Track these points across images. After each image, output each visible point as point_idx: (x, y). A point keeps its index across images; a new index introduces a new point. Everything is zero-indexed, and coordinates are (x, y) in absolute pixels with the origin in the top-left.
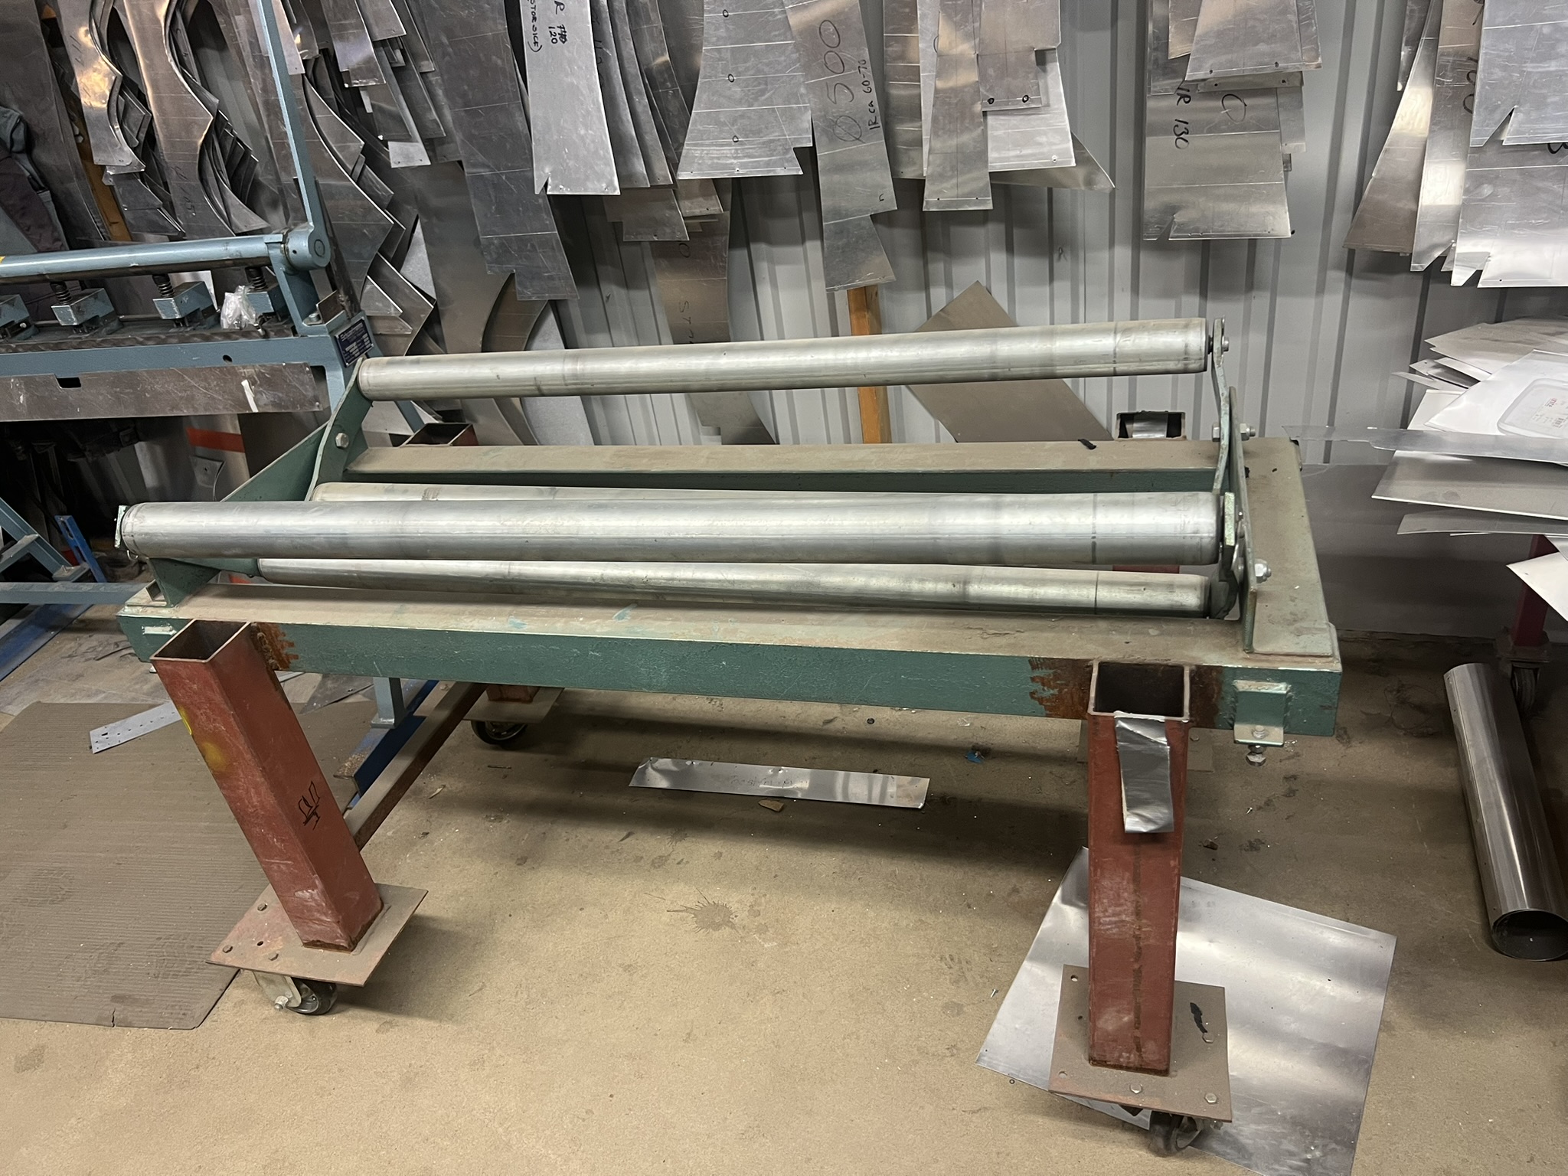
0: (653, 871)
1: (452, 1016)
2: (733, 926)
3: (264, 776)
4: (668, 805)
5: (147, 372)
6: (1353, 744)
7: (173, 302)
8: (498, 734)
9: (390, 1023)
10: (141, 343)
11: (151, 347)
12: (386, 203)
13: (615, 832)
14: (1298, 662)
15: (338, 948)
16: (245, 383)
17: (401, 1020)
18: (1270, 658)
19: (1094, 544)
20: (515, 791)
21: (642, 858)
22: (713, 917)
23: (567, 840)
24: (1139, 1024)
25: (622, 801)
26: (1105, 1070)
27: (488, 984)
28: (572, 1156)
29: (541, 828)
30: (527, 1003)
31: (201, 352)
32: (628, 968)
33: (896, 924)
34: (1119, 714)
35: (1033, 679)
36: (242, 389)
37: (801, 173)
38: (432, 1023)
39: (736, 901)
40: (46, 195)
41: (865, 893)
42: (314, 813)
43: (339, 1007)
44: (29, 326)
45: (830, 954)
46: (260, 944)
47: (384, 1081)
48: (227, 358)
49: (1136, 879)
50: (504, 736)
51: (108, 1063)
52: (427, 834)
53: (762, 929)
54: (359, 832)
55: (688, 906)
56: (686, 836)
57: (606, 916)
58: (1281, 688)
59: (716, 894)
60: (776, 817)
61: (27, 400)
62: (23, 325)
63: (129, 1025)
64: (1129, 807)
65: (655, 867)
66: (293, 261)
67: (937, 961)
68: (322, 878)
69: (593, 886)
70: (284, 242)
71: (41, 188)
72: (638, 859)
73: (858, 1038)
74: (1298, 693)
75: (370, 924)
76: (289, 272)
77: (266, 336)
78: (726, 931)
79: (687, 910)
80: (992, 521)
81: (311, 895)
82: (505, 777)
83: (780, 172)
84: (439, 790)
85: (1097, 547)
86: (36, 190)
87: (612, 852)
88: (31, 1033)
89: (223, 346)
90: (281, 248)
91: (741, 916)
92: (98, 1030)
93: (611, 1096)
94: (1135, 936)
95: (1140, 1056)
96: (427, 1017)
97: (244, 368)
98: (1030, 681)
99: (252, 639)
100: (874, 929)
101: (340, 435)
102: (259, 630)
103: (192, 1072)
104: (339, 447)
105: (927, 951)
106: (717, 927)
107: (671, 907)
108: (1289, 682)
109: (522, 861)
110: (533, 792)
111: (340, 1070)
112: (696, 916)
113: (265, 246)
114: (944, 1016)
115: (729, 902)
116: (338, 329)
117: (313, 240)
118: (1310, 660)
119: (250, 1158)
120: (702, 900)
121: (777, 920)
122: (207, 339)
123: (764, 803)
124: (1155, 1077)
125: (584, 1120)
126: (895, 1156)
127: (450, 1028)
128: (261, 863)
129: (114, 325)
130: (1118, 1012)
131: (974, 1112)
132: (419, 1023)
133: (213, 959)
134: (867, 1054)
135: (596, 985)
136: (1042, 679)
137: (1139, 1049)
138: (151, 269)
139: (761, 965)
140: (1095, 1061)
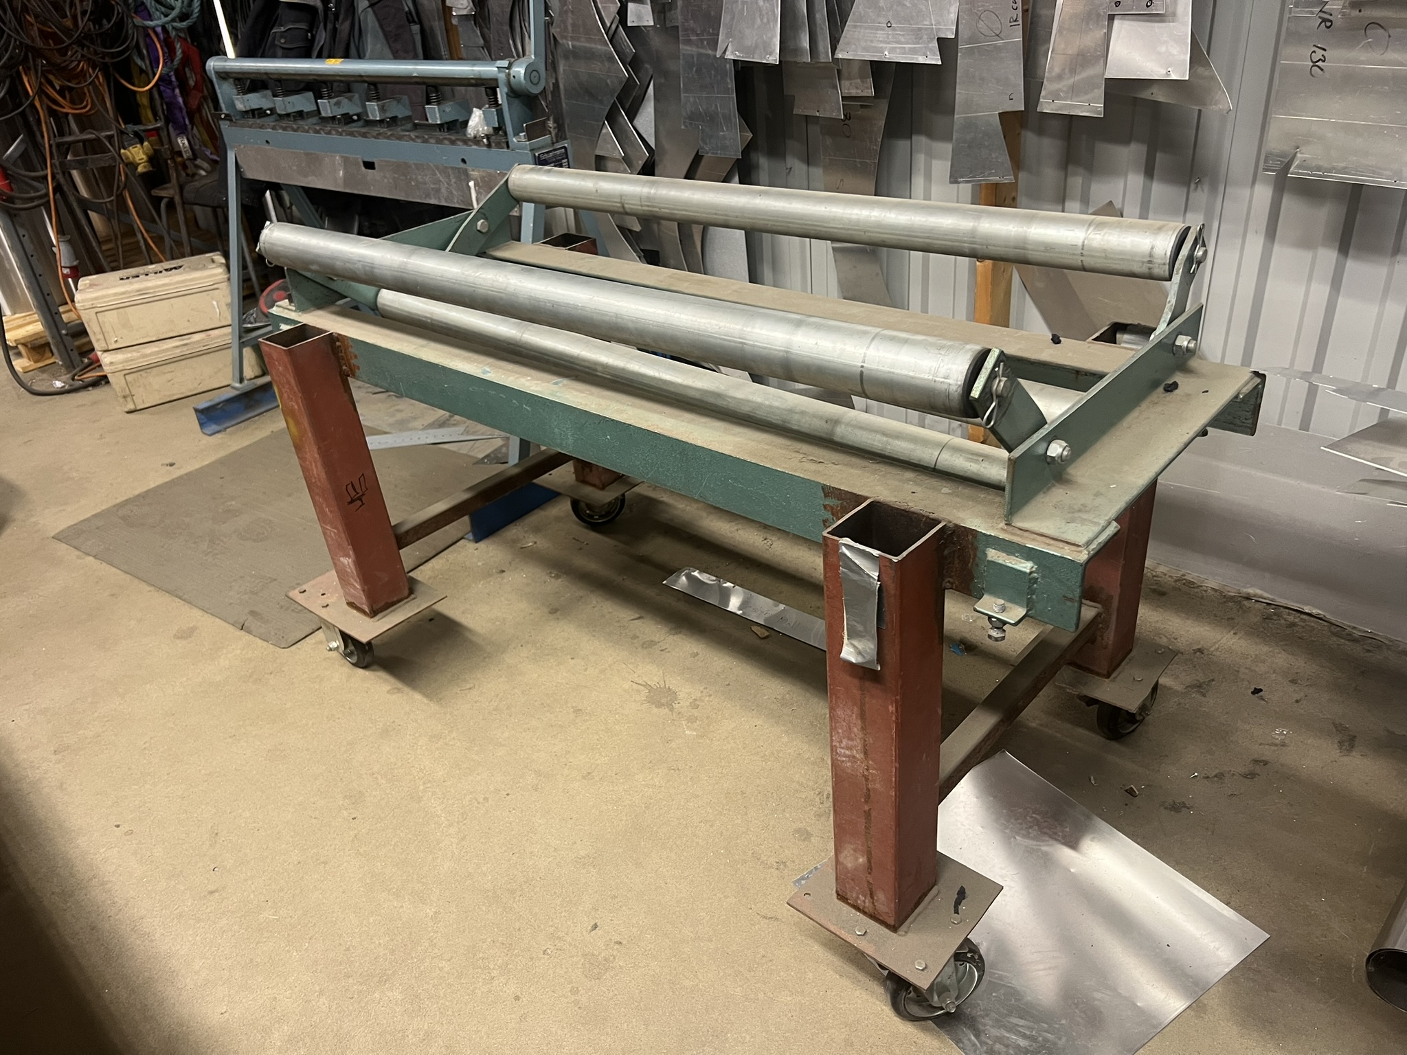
0: (640, 649)
1: (441, 699)
2: (672, 710)
3: (319, 454)
4: (682, 606)
5: (415, 164)
6: (1354, 753)
7: (437, 110)
8: (591, 516)
9: (399, 689)
10: (413, 140)
11: (419, 144)
12: (629, 60)
13: (630, 613)
14: (1049, 545)
15: (363, 612)
16: (471, 184)
17: (406, 689)
18: (1026, 534)
19: (862, 373)
20: (581, 562)
21: (638, 637)
22: (661, 697)
23: (594, 607)
24: (871, 869)
25: (650, 593)
26: (846, 908)
27: (477, 687)
28: (455, 824)
29: (581, 593)
30: (495, 710)
31: (446, 153)
32: (577, 711)
33: (800, 754)
34: (847, 541)
35: (825, 507)
36: (469, 187)
37: (940, 63)
38: (425, 700)
39: (686, 691)
40: (416, 28)
41: (791, 722)
42: (359, 499)
43: (375, 667)
44: (359, 119)
45: (732, 756)
46: (323, 595)
47: (371, 725)
48: (463, 161)
49: (862, 716)
50: (596, 519)
51: (225, 651)
52: (504, 571)
53: (692, 719)
54: (407, 532)
55: (649, 683)
56: (680, 632)
57: (586, 670)
58: (1026, 566)
59: (674, 682)
60: (758, 642)
61: (345, 174)
62: (355, 118)
63: (249, 632)
64: (850, 637)
65: (643, 647)
66: (514, 86)
67: (814, 794)
68: (355, 550)
69: (589, 644)
70: (509, 68)
71: (414, 22)
72: (635, 637)
73: (711, 826)
74: (1043, 577)
75: (393, 604)
76: (510, 94)
77: (489, 146)
78: (666, 711)
79: (646, 685)
80: (788, 337)
81: (348, 561)
82: (581, 549)
83: (921, 60)
84: (530, 544)
85: (864, 378)
86: (410, 23)
87: (620, 627)
88: (196, 616)
89: (461, 150)
90: (505, 72)
91: (683, 703)
92: (231, 628)
93: (508, 795)
94: (864, 776)
95: (873, 903)
96: (425, 695)
97: (473, 170)
98: (822, 508)
99: (332, 347)
100: (778, 752)
101: (482, 221)
102: (338, 340)
103: (266, 676)
104: (479, 231)
105: (811, 784)
106: (660, 705)
107: (636, 680)
108: (1035, 563)
109: (554, 611)
110: (592, 566)
111: (350, 708)
112: (649, 692)
113: (496, 69)
114: (791, 837)
115: (680, 691)
116: (539, 149)
117: (530, 71)
118: (1061, 544)
119: (264, 742)
120: (662, 683)
121: (708, 718)
122: (453, 143)
123: (755, 628)
124: (885, 929)
125: (478, 803)
126: (681, 923)
127: (434, 707)
128: (321, 526)
129: (409, 126)
130: (855, 850)
131: (765, 917)
132: (417, 696)
133: (291, 594)
134: (710, 841)
135: (548, 714)
136: (832, 508)
137: (872, 897)
138: (426, 80)
139: (673, 745)
140: (842, 897)
